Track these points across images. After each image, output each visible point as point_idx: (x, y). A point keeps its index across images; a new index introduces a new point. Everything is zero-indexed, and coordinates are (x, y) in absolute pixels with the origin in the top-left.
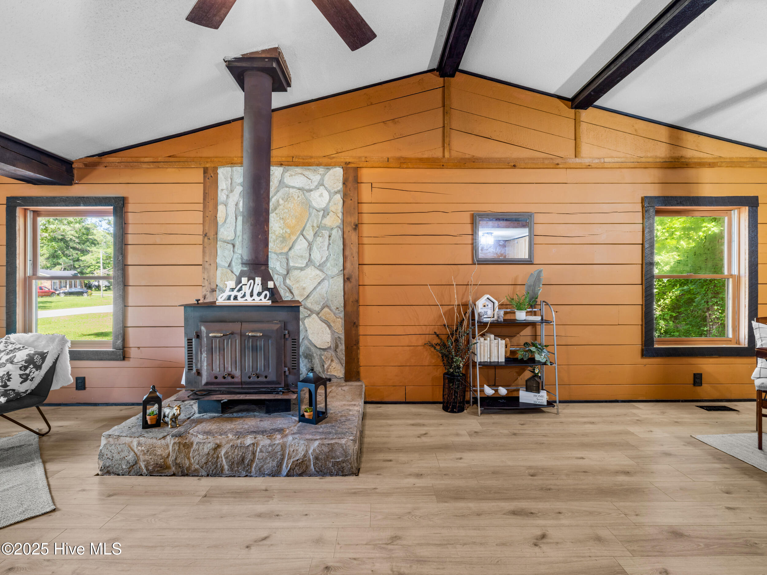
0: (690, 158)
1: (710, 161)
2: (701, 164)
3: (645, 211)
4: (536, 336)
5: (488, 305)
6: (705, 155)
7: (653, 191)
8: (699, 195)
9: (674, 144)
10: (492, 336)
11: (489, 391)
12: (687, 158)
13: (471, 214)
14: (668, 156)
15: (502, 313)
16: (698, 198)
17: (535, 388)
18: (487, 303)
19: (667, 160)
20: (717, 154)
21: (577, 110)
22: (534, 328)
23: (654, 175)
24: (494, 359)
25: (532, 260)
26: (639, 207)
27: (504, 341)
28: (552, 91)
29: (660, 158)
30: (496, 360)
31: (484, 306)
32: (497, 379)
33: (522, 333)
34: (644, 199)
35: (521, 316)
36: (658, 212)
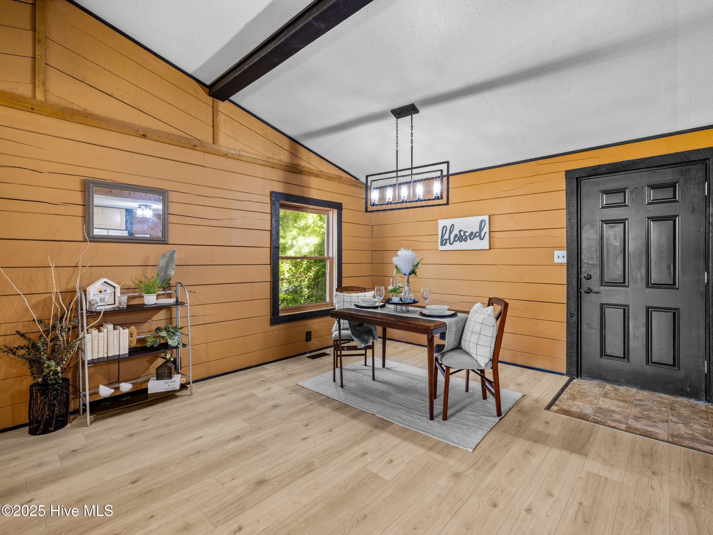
0: (303, 167)
1: (316, 172)
2: (310, 174)
3: (272, 203)
4: (171, 318)
5: (105, 291)
6: (313, 168)
7: (279, 188)
8: (310, 197)
9: (294, 154)
10: (110, 327)
11: (105, 391)
12: (301, 167)
13: (81, 180)
14: (289, 161)
15: (125, 298)
16: (308, 198)
17: (166, 375)
18: (105, 288)
19: (289, 165)
20: (321, 168)
21: (215, 99)
22: (169, 312)
23: (278, 174)
24: (113, 352)
25: (166, 240)
26: (268, 200)
27: (127, 331)
28: (190, 72)
29: (283, 162)
30: (117, 353)
31: (101, 292)
32: (121, 374)
33: (154, 318)
34: (272, 193)
35: (150, 300)
36: (283, 206)
